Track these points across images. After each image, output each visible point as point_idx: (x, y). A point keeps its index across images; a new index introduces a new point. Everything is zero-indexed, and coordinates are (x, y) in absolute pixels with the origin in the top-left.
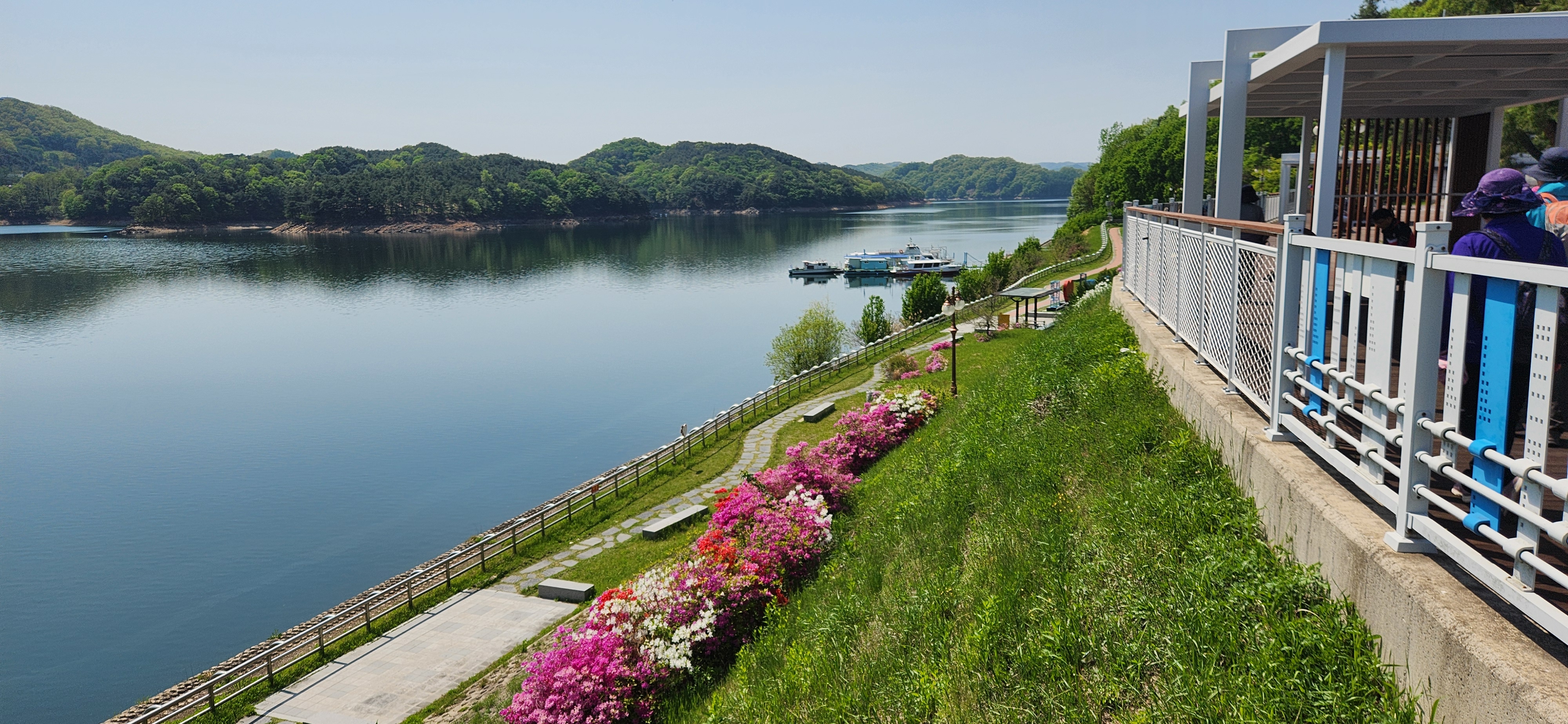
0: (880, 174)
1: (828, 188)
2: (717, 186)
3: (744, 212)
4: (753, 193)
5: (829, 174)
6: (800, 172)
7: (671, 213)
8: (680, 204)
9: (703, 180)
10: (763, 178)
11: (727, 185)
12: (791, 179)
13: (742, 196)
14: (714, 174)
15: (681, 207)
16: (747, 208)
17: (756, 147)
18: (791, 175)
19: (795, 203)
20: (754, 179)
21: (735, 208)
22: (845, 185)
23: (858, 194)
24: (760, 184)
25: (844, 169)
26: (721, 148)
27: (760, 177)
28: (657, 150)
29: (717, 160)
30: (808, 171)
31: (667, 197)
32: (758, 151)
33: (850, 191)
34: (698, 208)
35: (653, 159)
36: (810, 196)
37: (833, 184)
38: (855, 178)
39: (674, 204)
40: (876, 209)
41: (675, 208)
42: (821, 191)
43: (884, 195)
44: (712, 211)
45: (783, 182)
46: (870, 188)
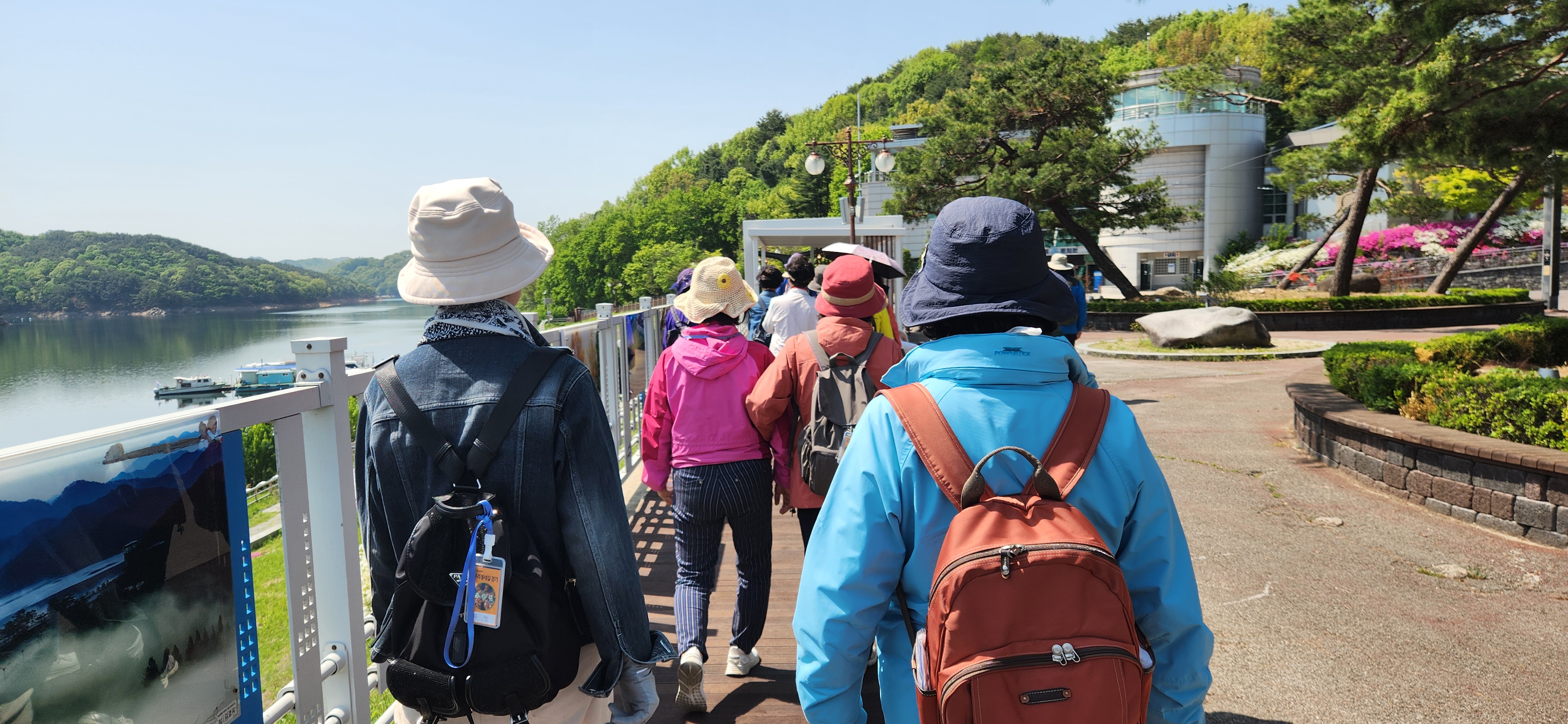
0: (323, 270)
1: (257, 285)
2: (105, 284)
3: (144, 314)
4: (155, 290)
5: (256, 269)
6: (220, 267)
7: (40, 316)
8: (53, 305)
9: (84, 276)
10: (171, 274)
11: (119, 283)
12: (208, 274)
13: (141, 295)
14: (100, 270)
15: (55, 308)
16: (149, 308)
17: (159, 239)
18: (208, 270)
19: (215, 303)
20: (159, 275)
21: (132, 309)
22: (278, 282)
23: (295, 292)
24: (166, 281)
25: (278, 265)
26: (111, 239)
27: (166, 272)
28: (17, 240)
29: (105, 253)
30: (230, 266)
31: (34, 297)
32: (162, 244)
33: (285, 289)
34: (79, 311)
35: (12, 251)
36: (234, 294)
37: (263, 280)
38: (289, 275)
39: (44, 305)
40: (318, 308)
41: (45, 310)
42: (247, 289)
43: (327, 293)
44: (99, 313)
45: (198, 279)
46: (309, 284)
